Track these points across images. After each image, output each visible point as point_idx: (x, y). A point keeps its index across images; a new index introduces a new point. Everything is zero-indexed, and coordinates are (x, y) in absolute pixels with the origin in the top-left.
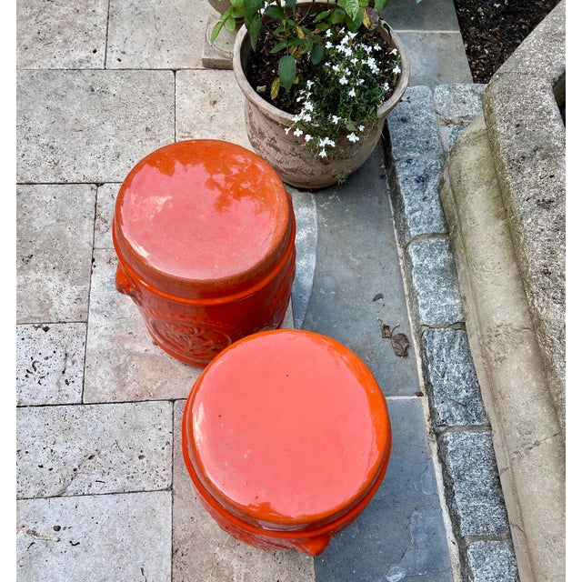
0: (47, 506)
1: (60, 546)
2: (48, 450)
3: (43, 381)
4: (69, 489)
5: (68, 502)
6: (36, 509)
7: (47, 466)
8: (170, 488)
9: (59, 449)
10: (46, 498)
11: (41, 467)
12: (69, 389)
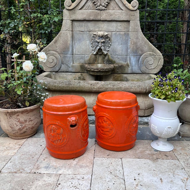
0: (128, 182)
1: (140, 179)
2: (108, 182)
3: (81, 184)
4: (122, 177)
5: (126, 178)
6: (129, 185)
7: (114, 182)
8: (121, 159)
9: (108, 180)
10: (125, 183)
11: (114, 184)
12: (86, 178)
